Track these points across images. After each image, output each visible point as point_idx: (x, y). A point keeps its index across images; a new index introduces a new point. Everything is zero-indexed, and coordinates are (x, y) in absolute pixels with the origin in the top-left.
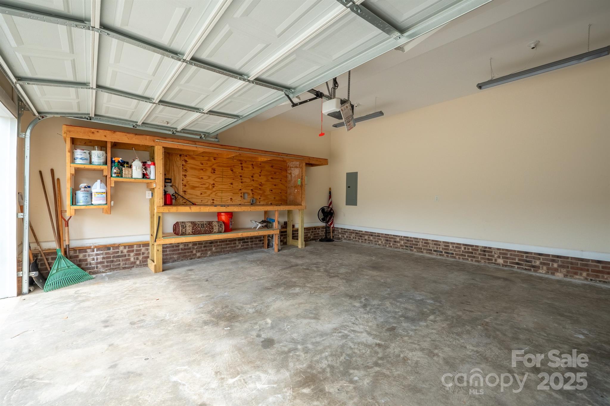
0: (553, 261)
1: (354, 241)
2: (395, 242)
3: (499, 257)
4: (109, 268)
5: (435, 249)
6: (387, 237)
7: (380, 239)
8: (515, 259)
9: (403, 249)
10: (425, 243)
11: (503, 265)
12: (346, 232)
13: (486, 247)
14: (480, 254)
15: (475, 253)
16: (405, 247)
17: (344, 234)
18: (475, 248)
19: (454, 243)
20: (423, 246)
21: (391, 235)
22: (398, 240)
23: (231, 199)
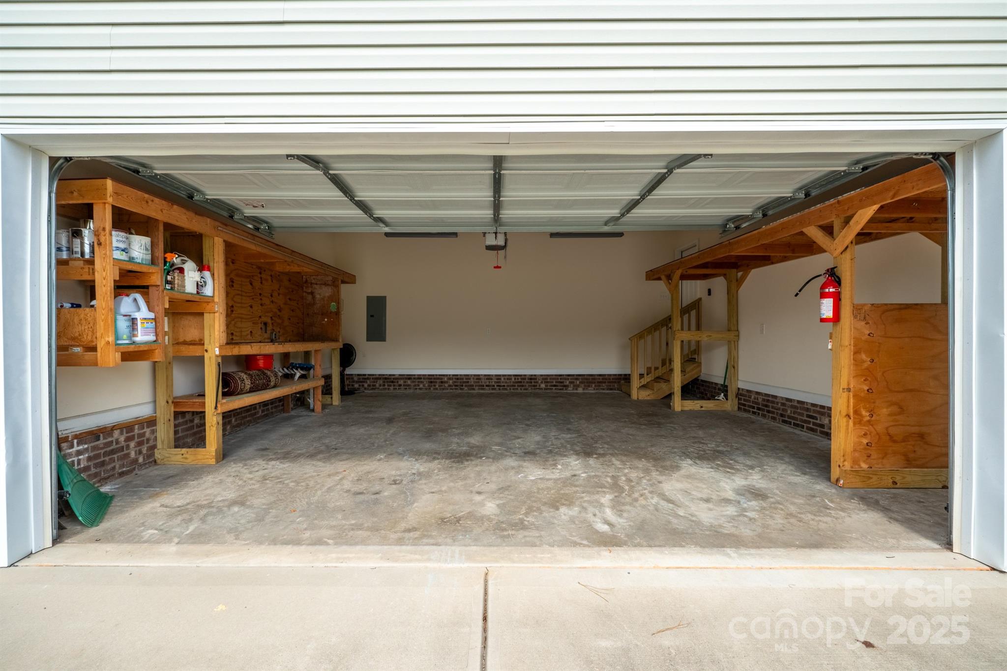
0: (577, 379)
1: (381, 390)
2: (442, 382)
3: (542, 382)
4: (98, 478)
5: (488, 384)
6: (431, 379)
7: (422, 382)
8: (553, 382)
9: (452, 389)
10: (477, 379)
11: (545, 389)
12: (368, 379)
13: (532, 375)
14: (527, 382)
15: (524, 382)
16: (454, 387)
17: (364, 382)
18: (523, 377)
19: (505, 375)
20: (475, 382)
21: (436, 375)
22: (446, 379)
23: (251, 332)
